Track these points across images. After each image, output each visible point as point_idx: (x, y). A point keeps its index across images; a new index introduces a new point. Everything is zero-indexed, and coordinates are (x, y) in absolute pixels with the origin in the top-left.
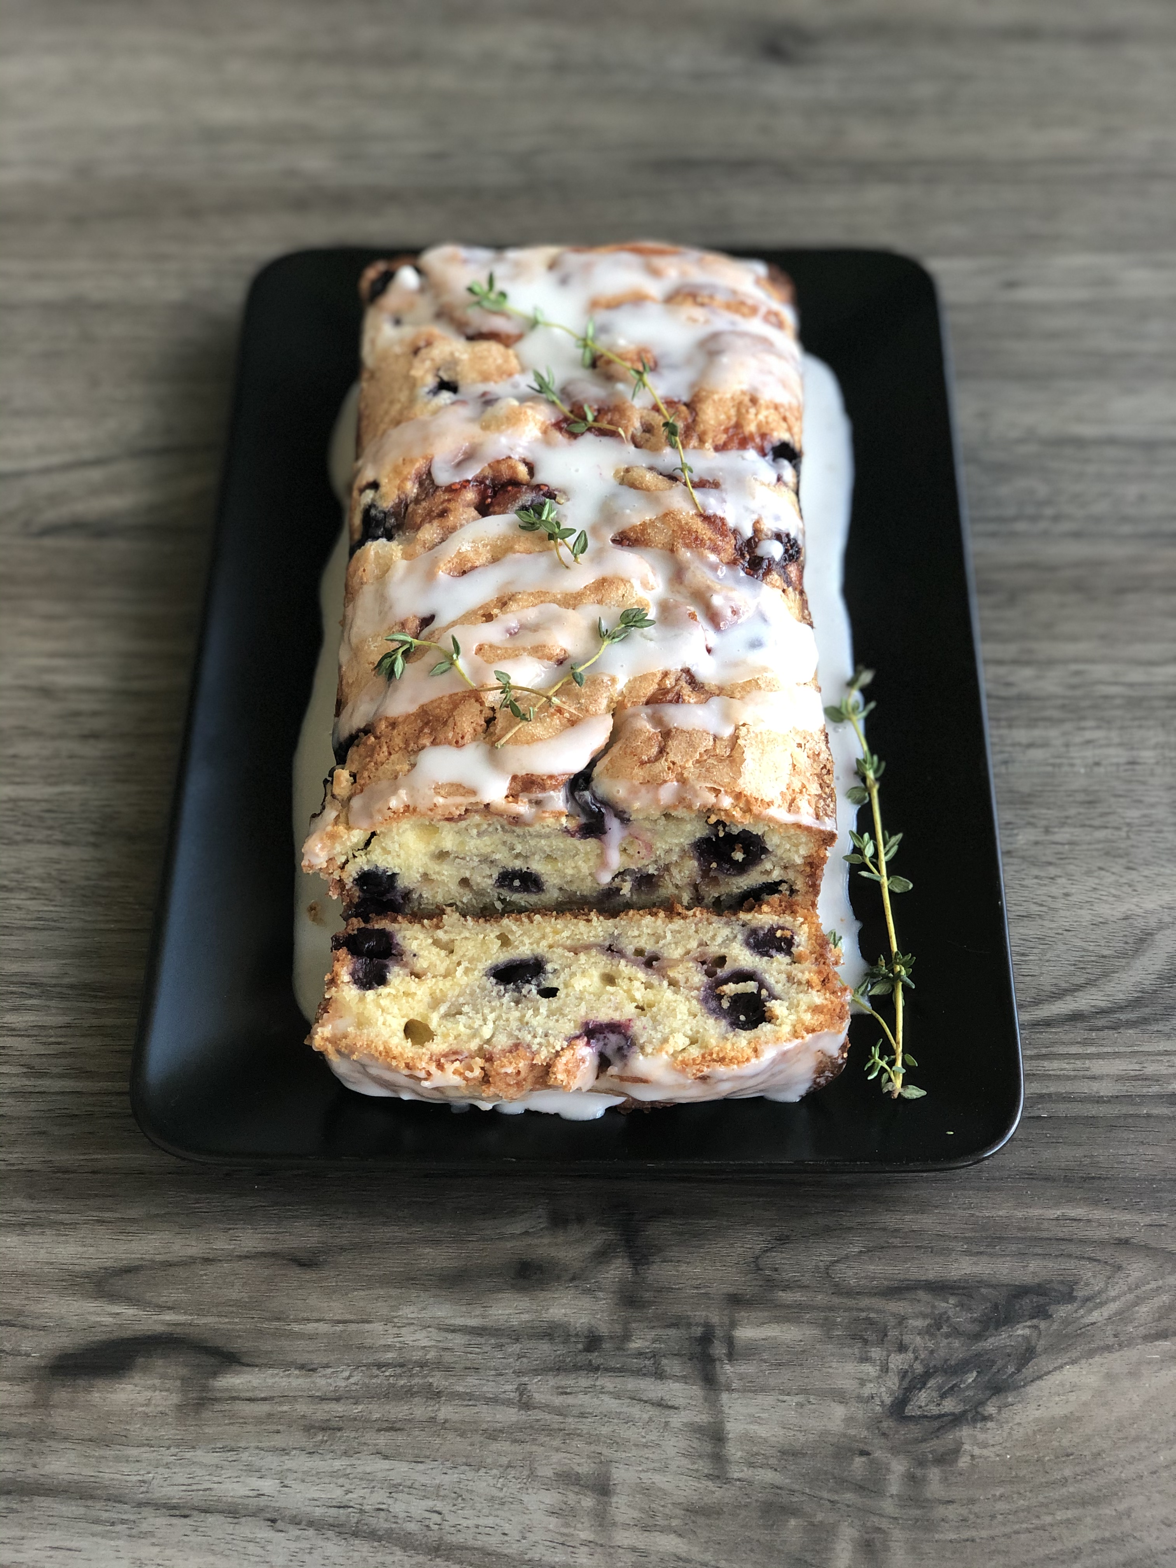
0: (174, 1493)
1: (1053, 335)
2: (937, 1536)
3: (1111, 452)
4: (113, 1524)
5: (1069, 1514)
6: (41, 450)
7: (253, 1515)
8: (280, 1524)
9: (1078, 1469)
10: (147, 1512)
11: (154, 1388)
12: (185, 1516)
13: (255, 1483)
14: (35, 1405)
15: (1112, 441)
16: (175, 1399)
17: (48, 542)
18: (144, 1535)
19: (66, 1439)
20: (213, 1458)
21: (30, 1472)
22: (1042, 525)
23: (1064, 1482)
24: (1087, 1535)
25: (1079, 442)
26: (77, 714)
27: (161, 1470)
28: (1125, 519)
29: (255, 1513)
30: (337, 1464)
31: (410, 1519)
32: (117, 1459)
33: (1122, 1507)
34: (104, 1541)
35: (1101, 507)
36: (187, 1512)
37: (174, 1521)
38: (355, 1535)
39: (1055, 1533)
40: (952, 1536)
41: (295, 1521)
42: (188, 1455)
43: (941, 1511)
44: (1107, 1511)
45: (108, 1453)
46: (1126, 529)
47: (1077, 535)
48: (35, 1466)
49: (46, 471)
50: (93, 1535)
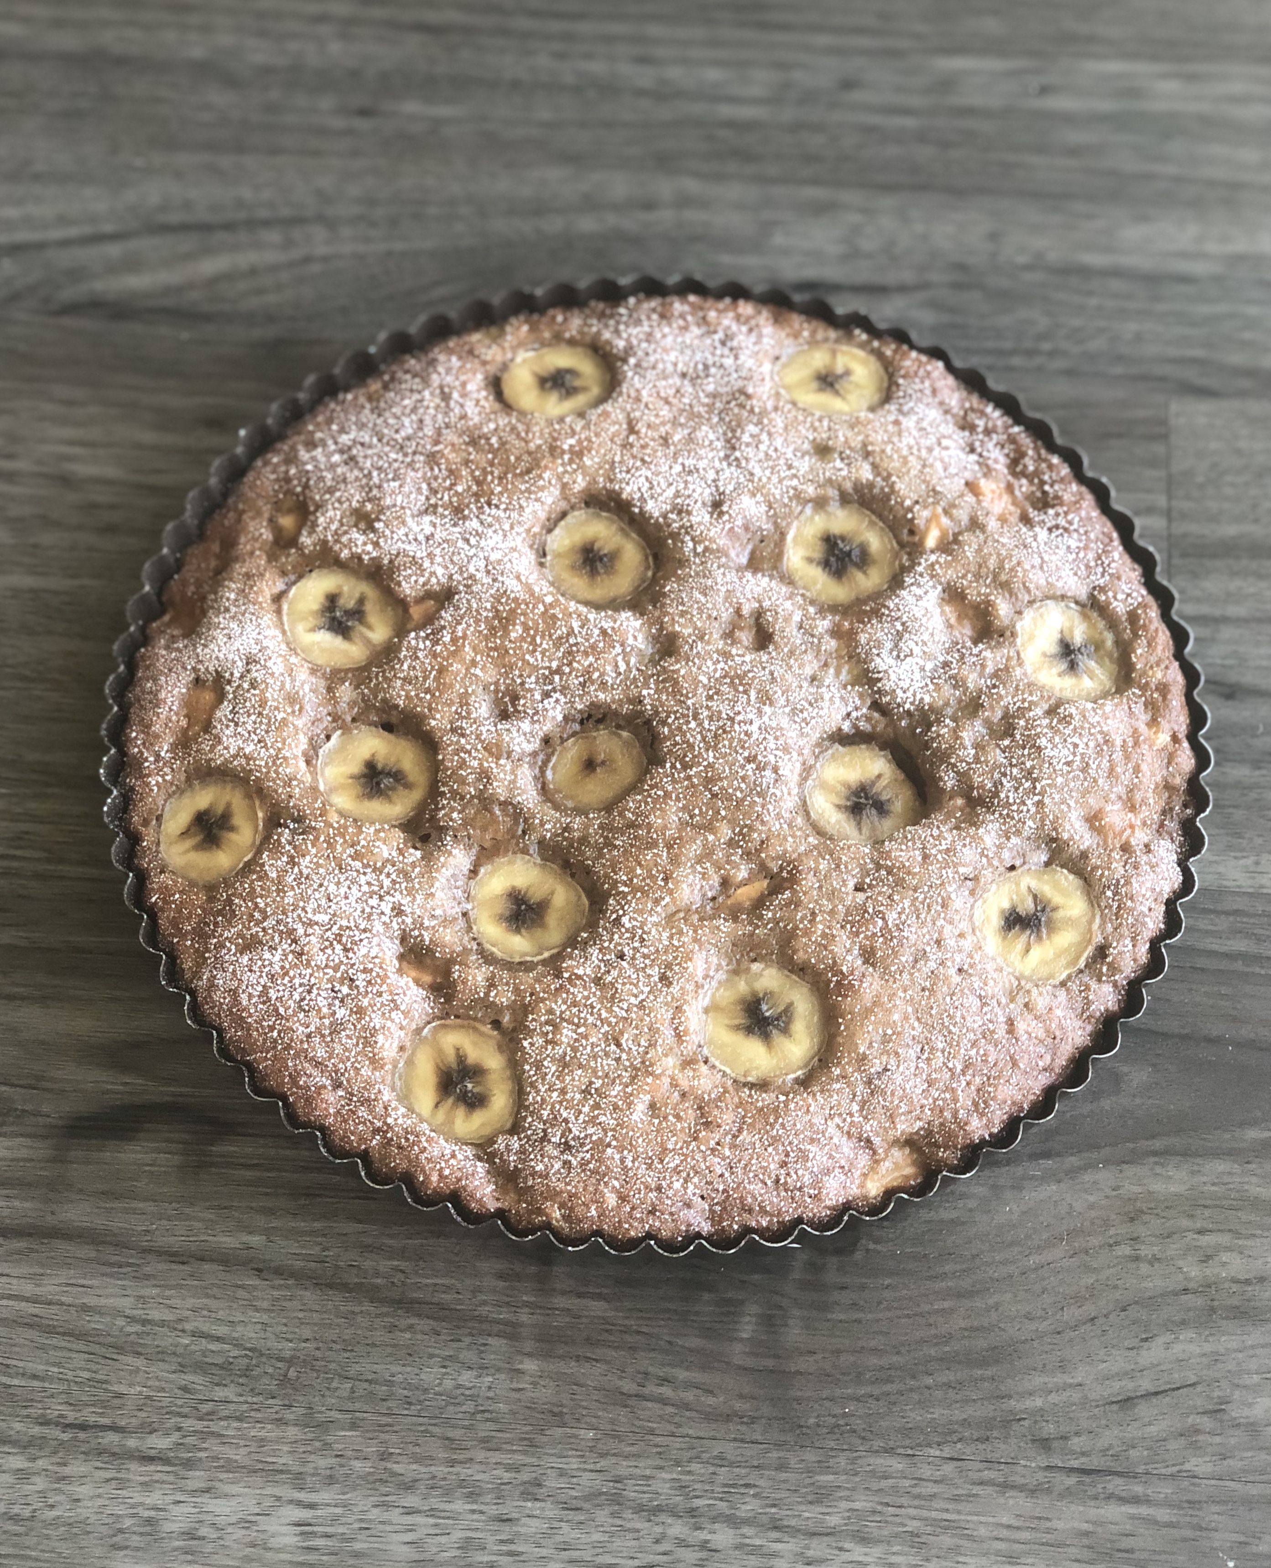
0: (174, 1243)
1: (1074, 151)
2: (829, 1316)
3: (1115, 284)
4: (120, 1267)
5: (946, 1305)
6: (62, 220)
7: (243, 1264)
8: (264, 1274)
9: (958, 1267)
10: (150, 1257)
11: (158, 1151)
12: (183, 1263)
13: (246, 1238)
14: (54, 1160)
15: (1115, 273)
16: (177, 1159)
17: (68, 321)
18: (147, 1277)
19: (81, 1191)
20: (209, 1215)
21: (49, 1218)
22: (1038, 360)
23: (944, 1276)
24: (959, 1322)
25: (1085, 272)
26: (95, 506)
27: (165, 1222)
28: (1120, 358)
29: (244, 1263)
30: (317, 1225)
31: (377, 1274)
32: (126, 1211)
33: (991, 1302)
34: (112, 1281)
35: (1097, 344)
36: (185, 1259)
37: (174, 1266)
38: (330, 1286)
39: (931, 1321)
40: (842, 1317)
41: (279, 1272)
42: (187, 1210)
43: (836, 1296)
44: (979, 1303)
45: (117, 1205)
46: (1118, 370)
47: (1070, 373)
48: (53, 1213)
49: (65, 243)
50: (103, 1275)
